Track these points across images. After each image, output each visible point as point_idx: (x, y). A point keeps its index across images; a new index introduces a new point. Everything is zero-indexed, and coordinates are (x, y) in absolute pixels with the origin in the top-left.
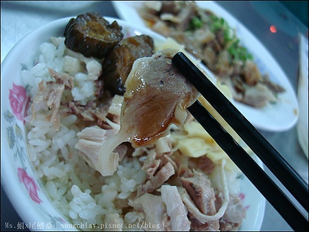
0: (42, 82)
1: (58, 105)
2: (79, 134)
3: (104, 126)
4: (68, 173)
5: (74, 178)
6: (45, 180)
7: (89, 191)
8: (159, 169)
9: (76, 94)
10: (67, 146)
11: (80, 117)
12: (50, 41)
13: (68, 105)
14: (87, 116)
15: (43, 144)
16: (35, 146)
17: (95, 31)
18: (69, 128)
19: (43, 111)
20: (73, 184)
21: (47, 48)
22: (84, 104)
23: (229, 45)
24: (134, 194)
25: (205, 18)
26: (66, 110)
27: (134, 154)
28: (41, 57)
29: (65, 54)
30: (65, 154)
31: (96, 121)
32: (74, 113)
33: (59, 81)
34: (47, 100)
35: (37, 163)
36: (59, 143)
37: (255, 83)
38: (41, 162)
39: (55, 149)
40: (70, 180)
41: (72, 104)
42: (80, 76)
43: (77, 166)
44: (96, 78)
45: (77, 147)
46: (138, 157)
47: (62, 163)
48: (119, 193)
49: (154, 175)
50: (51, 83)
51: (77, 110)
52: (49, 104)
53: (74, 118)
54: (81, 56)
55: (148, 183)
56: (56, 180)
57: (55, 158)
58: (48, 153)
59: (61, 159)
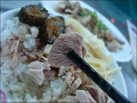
0: (7, 39)
1: (16, 51)
2: (29, 66)
3: (42, 60)
4: (24, 88)
5: (27, 90)
6: (11, 92)
7: (36, 97)
8: (73, 82)
9: (26, 45)
10: (22, 73)
11: (29, 57)
12: (11, 19)
13: (22, 51)
14: (32, 56)
15: (9, 73)
16: (4, 74)
17: (35, 13)
18: (23, 63)
19: (8, 55)
20: (26, 94)
21: (9, 22)
22: (30, 50)
23: (98, 24)
24: (61, 97)
25: (85, 12)
26: (21, 53)
27: (59, 75)
28: (7, 27)
29: (19, 25)
30: (21, 78)
31: (37, 58)
32: (25, 55)
33: (17, 38)
34: (10, 48)
35: (6, 83)
36: (18, 72)
37: (111, 41)
38: (9, 83)
39: (16, 75)
40: (25, 92)
41: (24, 50)
42: (28, 36)
43: (28, 84)
44: (36, 36)
45: (28, 73)
46: (61, 76)
47: (20, 83)
48: (52, 97)
49: (71, 85)
50: (12, 39)
51: (27, 53)
52: (12, 50)
53: (25, 57)
54: (28, 26)
55: (68, 89)
56: (17, 92)
57: (16, 80)
58: (12, 77)
59: (20, 81)
